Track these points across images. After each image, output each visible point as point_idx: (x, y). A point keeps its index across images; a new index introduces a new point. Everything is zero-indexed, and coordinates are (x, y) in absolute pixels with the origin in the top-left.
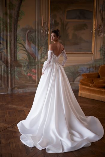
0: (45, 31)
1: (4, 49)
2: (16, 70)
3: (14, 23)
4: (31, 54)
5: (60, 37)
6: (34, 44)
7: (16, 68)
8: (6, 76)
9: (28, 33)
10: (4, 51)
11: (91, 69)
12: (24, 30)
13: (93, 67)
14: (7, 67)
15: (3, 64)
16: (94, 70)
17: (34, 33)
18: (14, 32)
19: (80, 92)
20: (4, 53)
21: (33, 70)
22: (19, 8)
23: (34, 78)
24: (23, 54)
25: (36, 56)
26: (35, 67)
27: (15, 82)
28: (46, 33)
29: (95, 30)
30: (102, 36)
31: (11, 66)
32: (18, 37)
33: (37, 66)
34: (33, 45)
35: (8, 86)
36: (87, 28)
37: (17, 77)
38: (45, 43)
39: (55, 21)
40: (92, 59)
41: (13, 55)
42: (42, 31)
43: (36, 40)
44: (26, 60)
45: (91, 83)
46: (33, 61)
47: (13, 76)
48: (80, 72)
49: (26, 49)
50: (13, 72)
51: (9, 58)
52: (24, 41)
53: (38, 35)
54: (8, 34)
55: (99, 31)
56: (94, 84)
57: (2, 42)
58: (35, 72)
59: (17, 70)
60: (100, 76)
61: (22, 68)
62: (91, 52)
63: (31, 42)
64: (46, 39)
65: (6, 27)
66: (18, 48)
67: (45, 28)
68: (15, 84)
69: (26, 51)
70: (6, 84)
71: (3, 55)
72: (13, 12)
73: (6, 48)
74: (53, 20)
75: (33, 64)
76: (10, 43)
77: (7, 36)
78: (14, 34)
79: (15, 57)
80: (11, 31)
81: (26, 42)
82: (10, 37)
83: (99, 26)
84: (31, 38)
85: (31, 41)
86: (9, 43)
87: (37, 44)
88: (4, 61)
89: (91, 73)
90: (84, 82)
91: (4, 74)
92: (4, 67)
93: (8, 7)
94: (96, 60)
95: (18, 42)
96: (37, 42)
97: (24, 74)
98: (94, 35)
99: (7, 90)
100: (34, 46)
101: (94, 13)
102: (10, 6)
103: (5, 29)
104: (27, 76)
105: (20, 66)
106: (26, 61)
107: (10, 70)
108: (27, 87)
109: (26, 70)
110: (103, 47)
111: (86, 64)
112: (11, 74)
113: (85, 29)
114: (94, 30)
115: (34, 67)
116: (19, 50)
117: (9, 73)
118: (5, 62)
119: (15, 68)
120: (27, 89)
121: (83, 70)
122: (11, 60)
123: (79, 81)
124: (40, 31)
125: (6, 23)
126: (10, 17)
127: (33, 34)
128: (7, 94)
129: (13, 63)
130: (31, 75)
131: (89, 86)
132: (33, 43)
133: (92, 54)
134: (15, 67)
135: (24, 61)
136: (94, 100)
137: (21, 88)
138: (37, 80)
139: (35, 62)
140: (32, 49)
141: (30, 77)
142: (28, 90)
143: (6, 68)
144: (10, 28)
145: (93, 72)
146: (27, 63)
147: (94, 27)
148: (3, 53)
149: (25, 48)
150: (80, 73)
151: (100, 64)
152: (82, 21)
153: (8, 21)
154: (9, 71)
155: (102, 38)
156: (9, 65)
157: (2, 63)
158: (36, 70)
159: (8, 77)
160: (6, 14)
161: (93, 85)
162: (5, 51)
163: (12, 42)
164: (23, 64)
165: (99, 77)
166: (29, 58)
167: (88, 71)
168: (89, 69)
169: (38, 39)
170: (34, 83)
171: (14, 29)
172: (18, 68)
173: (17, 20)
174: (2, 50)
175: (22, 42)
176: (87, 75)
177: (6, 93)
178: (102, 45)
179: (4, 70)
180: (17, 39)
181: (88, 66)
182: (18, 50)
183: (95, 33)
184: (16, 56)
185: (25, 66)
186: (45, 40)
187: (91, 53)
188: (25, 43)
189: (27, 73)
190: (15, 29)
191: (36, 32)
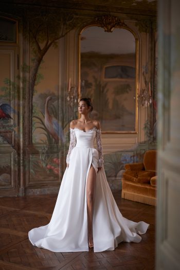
0: (73, 98)
1: (15, 126)
2: (31, 159)
3: (29, 88)
4: (51, 134)
5: (92, 108)
6: (56, 118)
7: (31, 156)
8: (17, 169)
9: (48, 102)
10: (14, 129)
11: (135, 157)
12: (43, 96)
13: (137, 154)
14: (19, 155)
15: (14, 150)
16: (138, 159)
17: (57, 101)
18: (29, 99)
19: (123, 191)
20: (15, 132)
21: (55, 160)
22: (36, 70)
23: (56, 172)
24: (41, 133)
25: (59, 137)
26: (58, 155)
27: (29, 179)
28: (76, 101)
29: (139, 96)
30: (146, 106)
31: (24, 153)
32: (34, 108)
33: (60, 154)
34: (54, 120)
35: (19, 184)
36: (130, 90)
37: (31, 171)
38: (74, 117)
39: (86, 81)
40: (136, 142)
41: (27, 136)
42: (68, 99)
43: (60, 112)
44: (45, 143)
45: (135, 177)
46: (55, 145)
47: (27, 169)
48: (122, 162)
49: (45, 126)
50: (26, 163)
51: (21, 140)
52: (42, 113)
53: (62, 105)
54: (21, 102)
55: (142, 97)
56: (139, 178)
57: (12, 116)
58: (57, 162)
59: (33, 159)
60: (145, 167)
61: (39, 156)
62: (135, 130)
63: (52, 115)
64: (75, 111)
65: (19, 92)
66: (35, 125)
67: (73, 93)
68: (29, 181)
69: (46, 129)
70: (17, 182)
71: (13, 136)
72: (27, 75)
73: (17, 125)
74: (84, 81)
75: (55, 150)
76: (23, 117)
77: (19, 105)
78: (29, 103)
79: (30, 138)
80: (25, 99)
81: (46, 115)
82: (24, 107)
83: (143, 91)
84: (52, 108)
85: (53, 113)
86: (21, 117)
87: (60, 119)
88: (14, 146)
89: (135, 164)
90: (127, 175)
91: (14, 165)
92: (15, 155)
93: (21, 69)
94: (141, 143)
95: (35, 115)
96: (60, 116)
97: (43, 166)
98: (137, 104)
99: (19, 191)
100: (57, 121)
101: (137, 77)
102: (23, 68)
103: (16, 94)
104: (47, 170)
105: (37, 153)
106: (45, 145)
107: (23, 160)
108: (47, 185)
109: (45, 159)
110: (147, 123)
111: (129, 149)
112: (24, 166)
113: (127, 92)
114: (137, 96)
115: (56, 155)
116: (36, 128)
117: (21, 164)
118: (16, 147)
119: (29, 157)
120: (46, 189)
121: (126, 160)
122: (24, 144)
123: (121, 176)
124: (66, 99)
125: (19, 88)
126: (24, 81)
127: (55, 103)
128: (18, 197)
129: (27, 148)
130: (52, 167)
131: (132, 181)
132: (54, 116)
133: (136, 133)
134: (29, 155)
135: (42, 145)
136: (139, 202)
137: (37, 188)
138: (60, 174)
139: (57, 146)
140: (54, 127)
141: (51, 170)
142: (47, 191)
143: (17, 156)
144: (24, 94)
145: (137, 162)
146: (46, 149)
147: (138, 92)
148: (13, 132)
149: (43, 124)
150: (123, 164)
151: (144, 150)
152: (124, 81)
153: (21, 85)
154: (22, 162)
155: (146, 109)
156: (22, 151)
157: (12, 148)
158: (60, 160)
159: (19, 170)
160: (19, 77)
161: (137, 180)
162: (16, 129)
163: (27, 115)
164: (40, 151)
165: (144, 169)
166: (49, 139)
167: (132, 162)
168: (132, 158)
169: (62, 110)
170: (56, 179)
171: (29, 96)
172: (34, 156)
173: (33, 85)
174: (12, 128)
175: (40, 115)
176: (131, 166)
177: (16, 196)
178: (146, 120)
179: (15, 161)
180: (33, 111)
181: (132, 154)
182: (34, 128)
183: (139, 101)
184: (32, 137)
185: (43, 153)
186: (73, 111)
187: (134, 132)
188: (44, 117)
189: (46, 165)
190: (31, 95)
191: (60, 100)
